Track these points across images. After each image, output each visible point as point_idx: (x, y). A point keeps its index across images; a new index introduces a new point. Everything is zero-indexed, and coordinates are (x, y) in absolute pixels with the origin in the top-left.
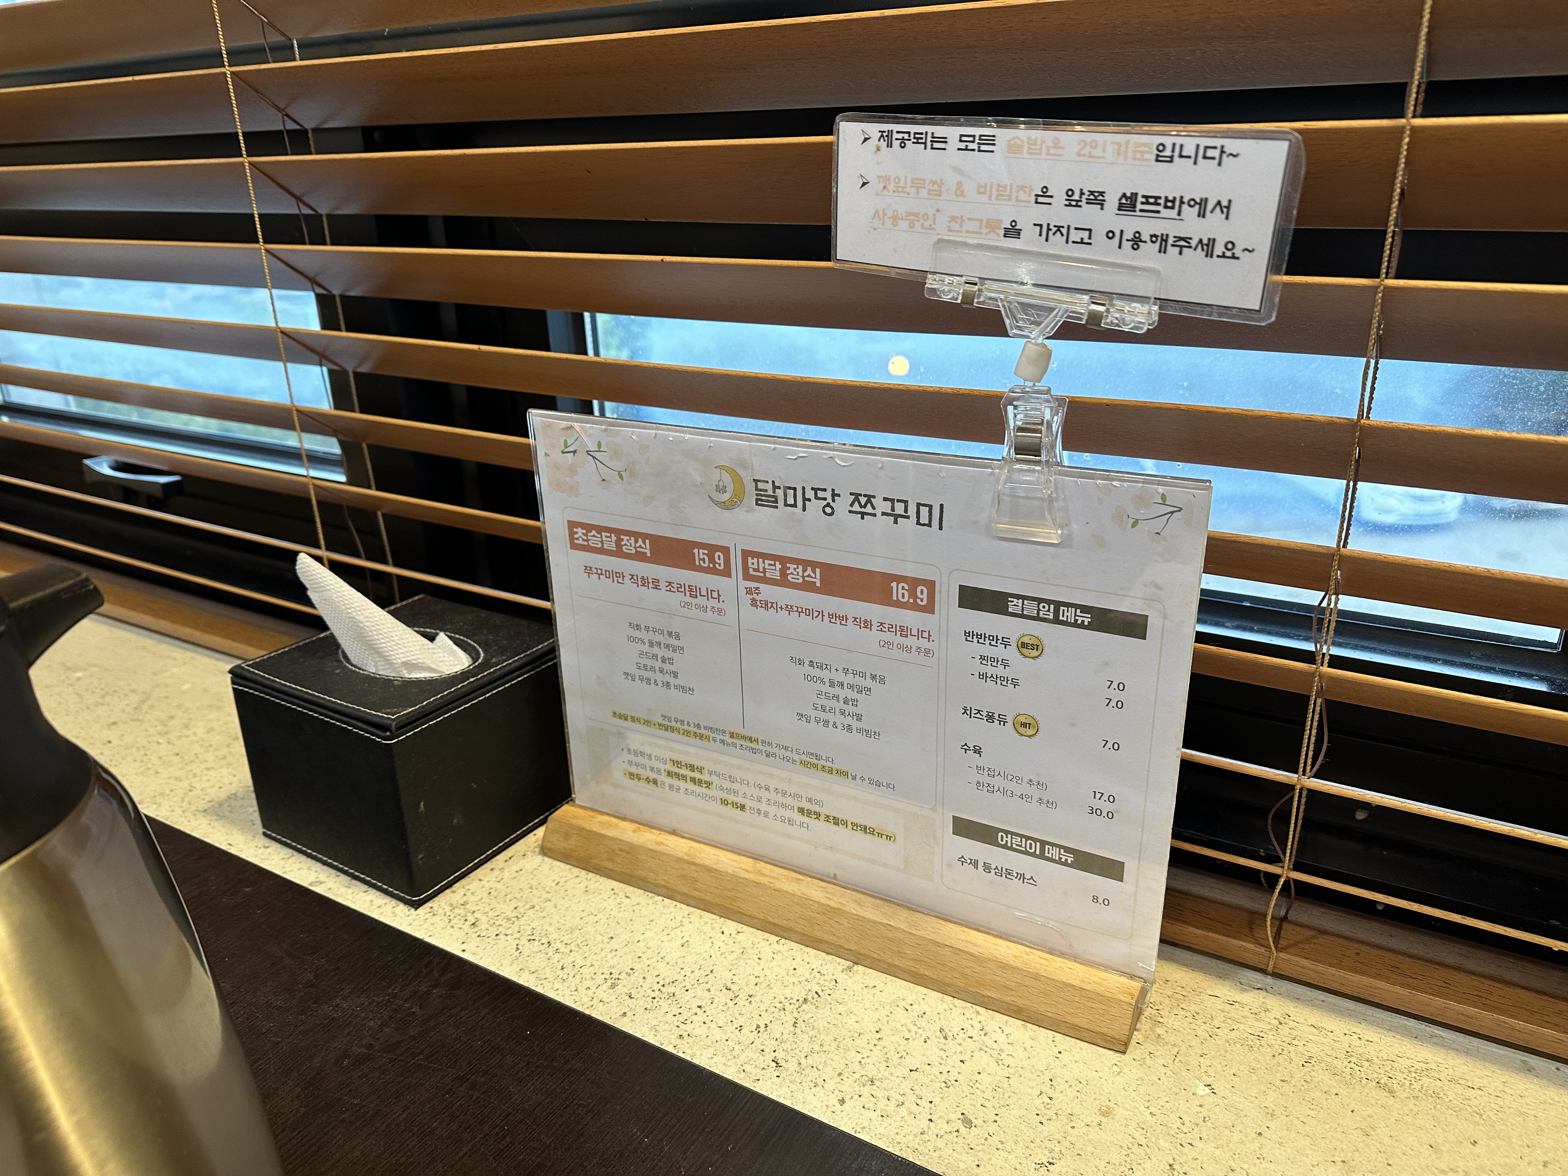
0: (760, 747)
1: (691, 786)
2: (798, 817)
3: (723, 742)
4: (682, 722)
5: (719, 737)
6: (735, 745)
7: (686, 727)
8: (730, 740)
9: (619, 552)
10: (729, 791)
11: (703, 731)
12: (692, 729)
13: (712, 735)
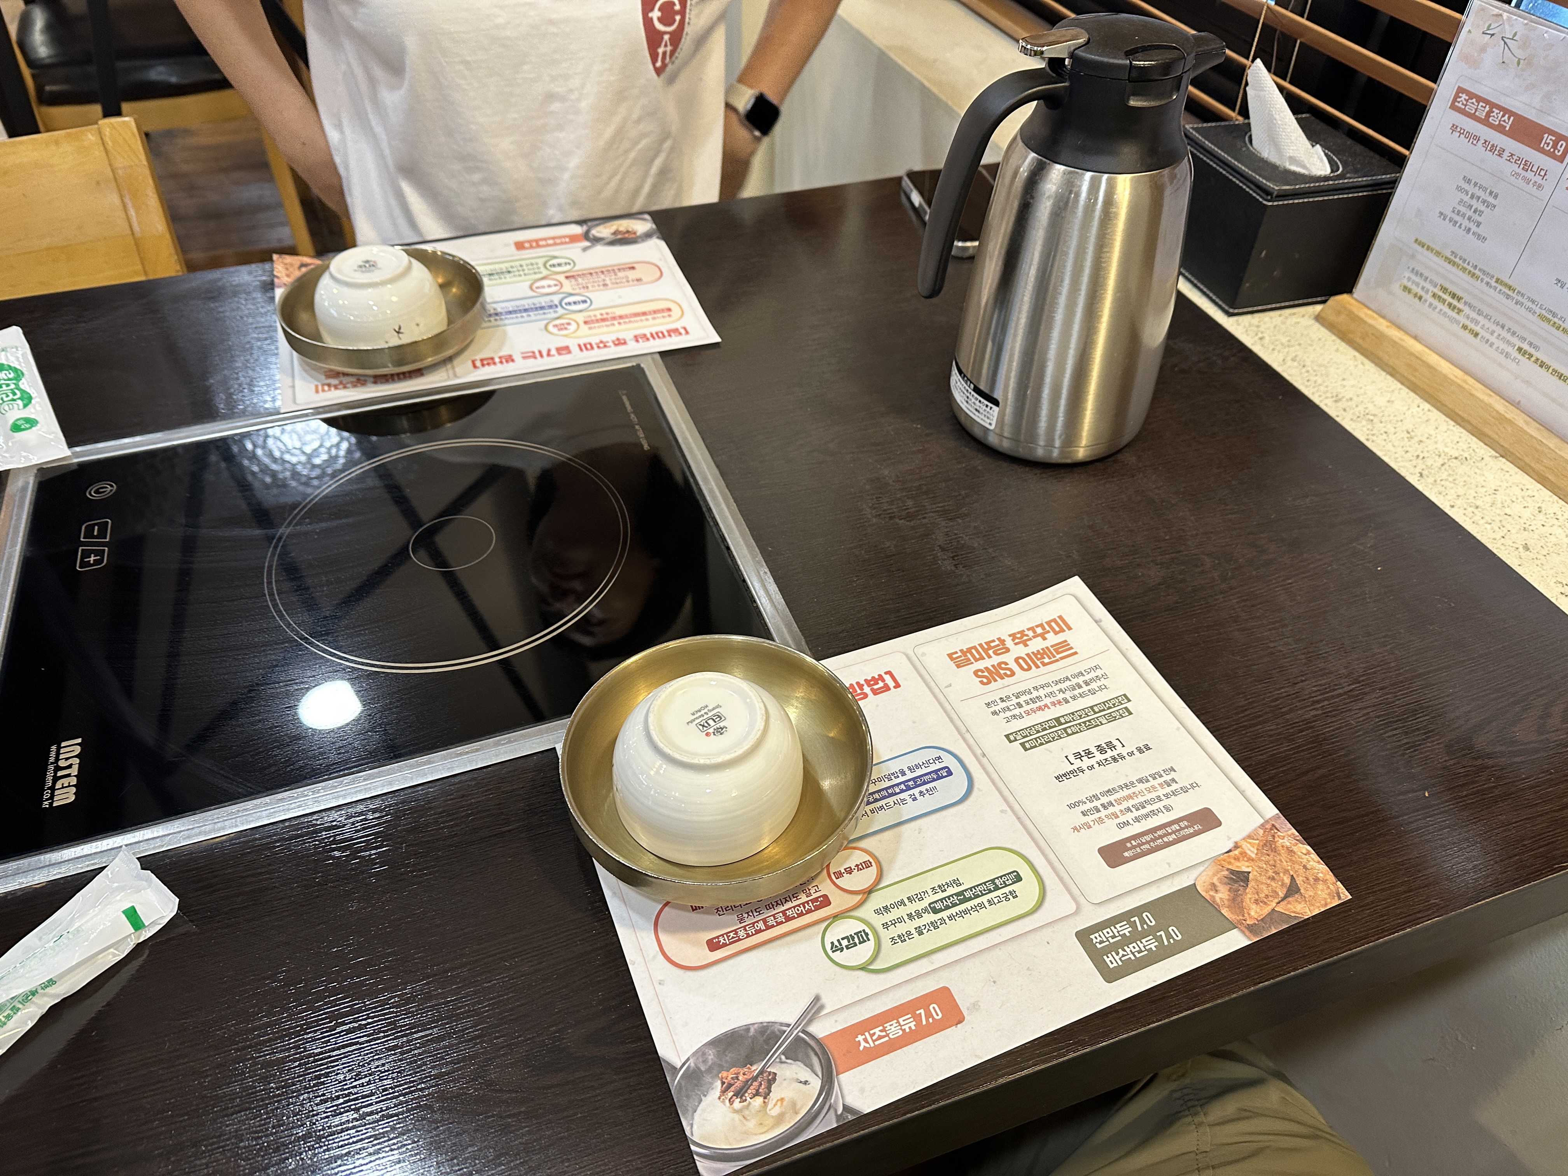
0: (1514, 295)
1: (1446, 309)
2: (1514, 353)
3: (1487, 283)
4: (1465, 261)
5: (1486, 279)
6: (1495, 288)
7: (1465, 265)
8: (1494, 284)
9: (1485, 122)
10: (1473, 320)
11: (1477, 272)
12: (1469, 268)
13: (1482, 276)
